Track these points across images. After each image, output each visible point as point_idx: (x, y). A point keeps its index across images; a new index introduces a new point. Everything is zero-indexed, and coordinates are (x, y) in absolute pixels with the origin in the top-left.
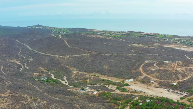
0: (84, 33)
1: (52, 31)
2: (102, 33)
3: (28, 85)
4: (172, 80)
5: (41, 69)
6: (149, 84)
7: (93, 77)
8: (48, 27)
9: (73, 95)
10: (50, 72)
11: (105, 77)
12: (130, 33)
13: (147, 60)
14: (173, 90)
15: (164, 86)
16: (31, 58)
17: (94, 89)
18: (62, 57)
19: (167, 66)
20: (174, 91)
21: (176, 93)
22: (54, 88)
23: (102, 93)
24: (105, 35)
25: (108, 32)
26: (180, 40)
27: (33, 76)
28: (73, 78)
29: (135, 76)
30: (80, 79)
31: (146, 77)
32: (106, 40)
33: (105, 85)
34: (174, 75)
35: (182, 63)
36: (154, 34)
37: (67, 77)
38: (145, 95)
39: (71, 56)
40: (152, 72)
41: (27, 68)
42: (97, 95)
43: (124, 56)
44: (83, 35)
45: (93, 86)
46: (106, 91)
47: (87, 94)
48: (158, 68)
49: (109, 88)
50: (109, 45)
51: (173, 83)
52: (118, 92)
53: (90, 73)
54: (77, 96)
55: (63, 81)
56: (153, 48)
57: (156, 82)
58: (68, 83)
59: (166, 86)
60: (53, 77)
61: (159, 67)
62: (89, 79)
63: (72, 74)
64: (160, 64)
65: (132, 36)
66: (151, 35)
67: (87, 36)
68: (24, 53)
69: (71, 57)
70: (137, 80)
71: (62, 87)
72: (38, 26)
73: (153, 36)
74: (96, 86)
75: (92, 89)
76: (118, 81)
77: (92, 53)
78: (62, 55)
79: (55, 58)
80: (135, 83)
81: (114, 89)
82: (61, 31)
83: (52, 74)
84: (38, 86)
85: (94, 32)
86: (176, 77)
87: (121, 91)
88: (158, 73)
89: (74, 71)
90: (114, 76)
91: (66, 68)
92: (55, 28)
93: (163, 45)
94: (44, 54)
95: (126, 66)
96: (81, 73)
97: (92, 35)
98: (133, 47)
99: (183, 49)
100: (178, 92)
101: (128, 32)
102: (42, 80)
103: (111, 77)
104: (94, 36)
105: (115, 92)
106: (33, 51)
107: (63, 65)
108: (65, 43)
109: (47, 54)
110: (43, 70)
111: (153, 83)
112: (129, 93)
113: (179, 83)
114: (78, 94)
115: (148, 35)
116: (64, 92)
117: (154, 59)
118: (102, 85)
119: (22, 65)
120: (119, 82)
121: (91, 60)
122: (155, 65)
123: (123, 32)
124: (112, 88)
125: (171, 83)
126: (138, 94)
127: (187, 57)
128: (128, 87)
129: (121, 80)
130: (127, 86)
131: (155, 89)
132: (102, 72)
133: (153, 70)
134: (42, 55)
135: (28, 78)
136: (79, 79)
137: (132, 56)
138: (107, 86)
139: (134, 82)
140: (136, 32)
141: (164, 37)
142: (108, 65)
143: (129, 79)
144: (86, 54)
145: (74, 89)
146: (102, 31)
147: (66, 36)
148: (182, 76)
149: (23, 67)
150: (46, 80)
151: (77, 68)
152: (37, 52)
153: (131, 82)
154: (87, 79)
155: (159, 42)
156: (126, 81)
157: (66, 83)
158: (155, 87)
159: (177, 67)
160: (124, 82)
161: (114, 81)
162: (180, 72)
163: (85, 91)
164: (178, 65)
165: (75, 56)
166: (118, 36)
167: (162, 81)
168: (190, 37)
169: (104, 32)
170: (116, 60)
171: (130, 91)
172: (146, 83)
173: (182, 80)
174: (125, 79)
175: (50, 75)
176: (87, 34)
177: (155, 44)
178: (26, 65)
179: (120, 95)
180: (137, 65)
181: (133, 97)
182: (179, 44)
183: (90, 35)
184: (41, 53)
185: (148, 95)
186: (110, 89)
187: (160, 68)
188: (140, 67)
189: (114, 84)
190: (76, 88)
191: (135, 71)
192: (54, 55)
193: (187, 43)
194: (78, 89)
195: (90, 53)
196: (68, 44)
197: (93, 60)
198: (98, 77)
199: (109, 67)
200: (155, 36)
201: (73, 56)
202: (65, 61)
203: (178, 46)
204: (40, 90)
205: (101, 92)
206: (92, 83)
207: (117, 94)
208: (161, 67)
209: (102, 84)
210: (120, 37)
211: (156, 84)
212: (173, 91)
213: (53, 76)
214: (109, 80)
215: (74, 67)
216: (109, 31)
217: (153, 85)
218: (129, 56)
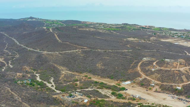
0: (77, 26)
1: (45, 24)
2: (95, 26)
3: (5, 91)
4: (176, 83)
5: (26, 68)
6: (149, 87)
7: (84, 78)
8: (41, 19)
9: (59, 104)
10: (36, 72)
11: (98, 78)
12: (124, 26)
13: (145, 57)
14: (177, 95)
15: (167, 90)
16: (18, 54)
17: (85, 95)
18: (51, 54)
19: (169, 66)
20: (179, 97)
21: (182, 100)
22: (37, 94)
23: (94, 101)
24: (99, 28)
25: (101, 25)
26: (177, 33)
27: (16, 77)
28: (61, 80)
29: (132, 77)
30: (70, 82)
31: (145, 79)
32: (99, 34)
33: (98, 90)
34: (178, 77)
35: (184, 61)
36: (149, 26)
37: (54, 78)
38: (146, 103)
39: (61, 52)
40: (152, 73)
41: (11, 66)
42: (88, 104)
43: (119, 52)
44: (75, 28)
45: (84, 91)
46: (99, 97)
47: (76, 103)
48: (158, 68)
49: (103, 93)
50: (102, 39)
51: (177, 87)
52: (113, 98)
53: (81, 73)
54: (64, 104)
55: (49, 84)
56: (150, 42)
57: (157, 85)
58: (55, 87)
59: (169, 91)
60: (38, 79)
61: (159, 66)
62: (80, 81)
63: (61, 75)
64: (161, 63)
65: (127, 28)
66: (146, 27)
67: (80, 29)
68: (10, 48)
69: (61, 54)
70: (134, 82)
71: (47, 92)
72: (31, 18)
73: (148, 29)
74: (88, 91)
75: (82, 95)
76: (113, 84)
77: (84, 49)
78: (51, 52)
79: (43, 55)
80: (132, 87)
81: (108, 95)
82: (54, 23)
83: (37, 75)
84: (18, 93)
85: (88, 24)
86: (180, 79)
87: (117, 98)
88: (159, 74)
89: (63, 70)
90: (109, 77)
91: (54, 67)
92: (47, 20)
93: (160, 40)
94: (31, 49)
95: (122, 65)
96: (71, 73)
97: (84, 28)
98: (128, 42)
99: (181, 44)
100: (183, 98)
101: (122, 24)
102: (25, 83)
103: (105, 78)
104: (87, 30)
105: (110, 100)
106: (21, 46)
107: (51, 63)
108: (55, 37)
109: (35, 50)
110: (28, 69)
111: (153, 86)
112: (126, 101)
113: (183, 87)
114: (65, 103)
115: (143, 28)
116: (49, 101)
117: (153, 56)
118: (94, 90)
119: (5, 63)
120: (114, 86)
121: (83, 57)
122: (154, 64)
123: (118, 25)
124: (106, 94)
125: (175, 87)
126: (137, 101)
127: (188, 54)
128: (125, 91)
129: (117, 82)
130: (123, 90)
131: (156, 94)
132: (94, 72)
133: (153, 70)
134: (30, 50)
135: (9, 80)
136: (67, 81)
137: (128, 52)
138: (100, 91)
139: (132, 85)
140: (131, 25)
141: (160, 30)
142: (102, 63)
143: (125, 81)
144: (77, 50)
145: (61, 96)
146: (95, 24)
147: (57, 29)
148: (187, 78)
149: (6, 65)
150: (29, 83)
151: (67, 67)
152: (24, 47)
153: (128, 84)
154: (78, 81)
155: (155, 36)
156: (123, 83)
157: (52, 86)
158: (156, 91)
159: (180, 67)
160: (119, 85)
161: (109, 84)
162: (183, 73)
163: (73, 99)
164: (180, 64)
165: (65, 52)
166: (112, 29)
167: (164, 84)
168: (186, 30)
169: (98, 25)
170: (110, 57)
171: (128, 97)
172: (146, 86)
173: (187, 83)
174: (120, 81)
175: (35, 75)
176: (80, 27)
177: (152, 38)
178: (10, 62)
179: (115, 103)
180: (134, 63)
181: (131, 105)
182: (176, 38)
183: (83, 28)
184: (29, 49)
185: (148, 103)
186: (104, 95)
187: (161, 68)
188: (137, 66)
189: (109, 87)
190: (64, 94)
191: (132, 70)
192: (42, 52)
193: (184, 37)
194: (65, 95)
195: (82, 48)
196: (58, 39)
197: (85, 57)
198: (90, 78)
199: (103, 66)
200: (150, 29)
201: (63, 52)
202: (53, 59)
203: (175, 41)
204: (19, 98)
205: (93, 99)
206: (83, 87)
207: (112, 101)
208: (162, 66)
209: (95, 88)
210: (115, 30)
211: (157, 87)
212: (177, 97)
213: (38, 76)
214: (102, 83)
215: (63, 65)
216: (103, 23)
217: (154, 89)
218: (125, 52)
